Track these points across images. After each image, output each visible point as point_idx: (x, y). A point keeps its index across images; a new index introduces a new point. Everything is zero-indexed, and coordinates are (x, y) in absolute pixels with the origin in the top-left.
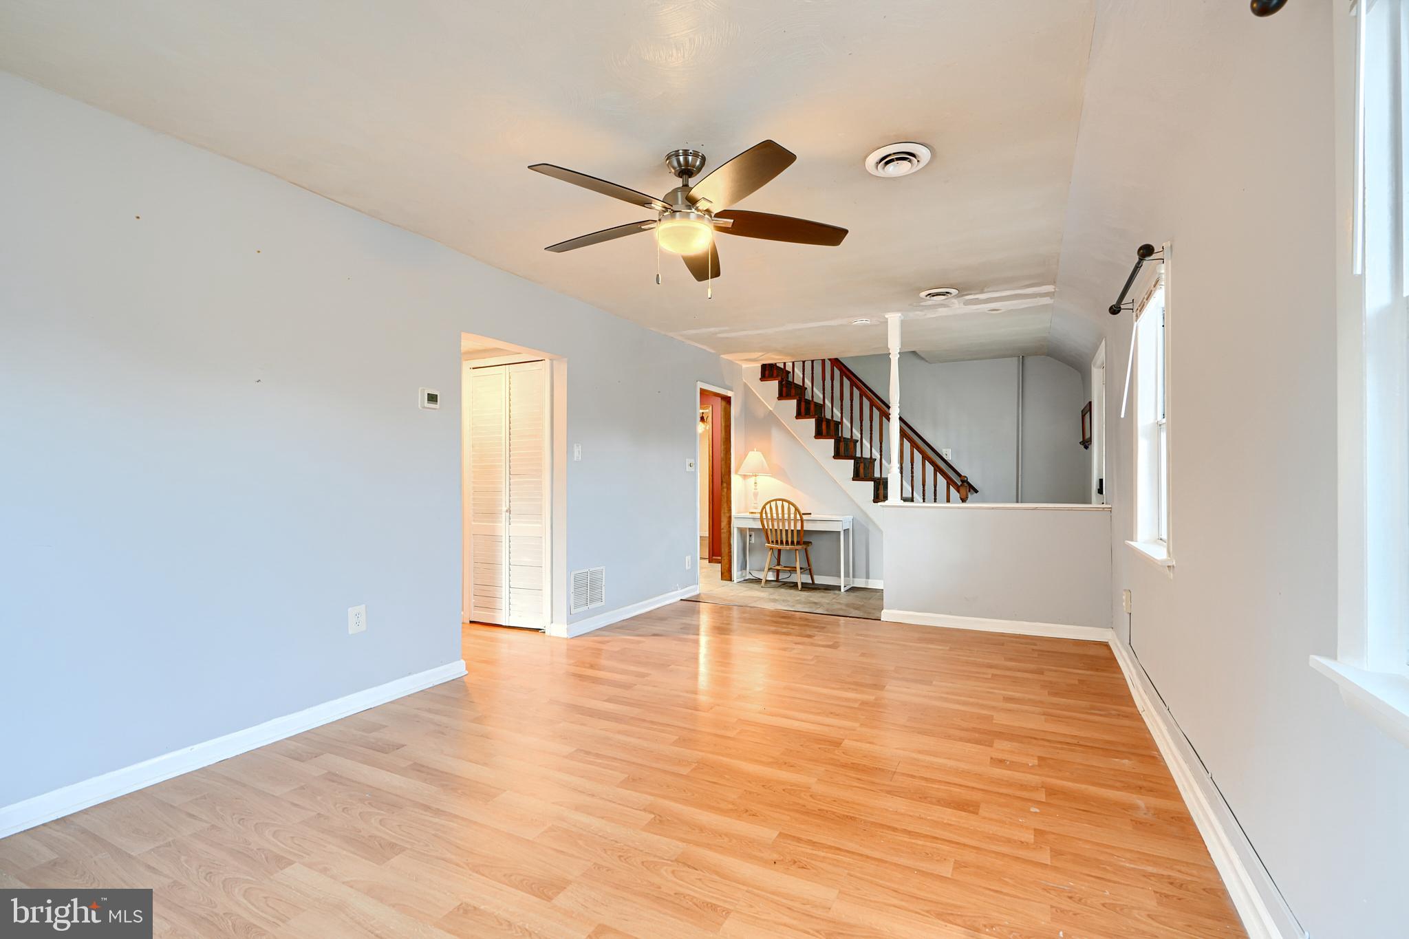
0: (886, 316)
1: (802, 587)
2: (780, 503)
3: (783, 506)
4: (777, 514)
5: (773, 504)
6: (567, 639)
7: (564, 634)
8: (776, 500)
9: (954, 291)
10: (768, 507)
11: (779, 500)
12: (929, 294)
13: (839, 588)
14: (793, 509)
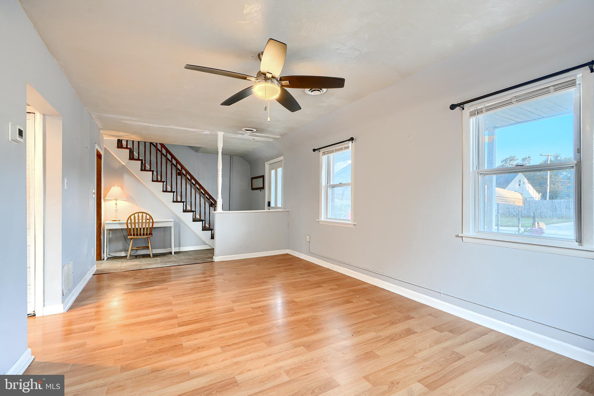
0: (218, 133)
1: (153, 256)
2: (140, 215)
3: (142, 216)
4: (139, 220)
5: (136, 215)
6: (64, 313)
7: (62, 311)
8: (138, 213)
9: (255, 130)
10: (132, 217)
11: (141, 212)
12: (246, 130)
13: (171, 253)
14: (148, 217)
